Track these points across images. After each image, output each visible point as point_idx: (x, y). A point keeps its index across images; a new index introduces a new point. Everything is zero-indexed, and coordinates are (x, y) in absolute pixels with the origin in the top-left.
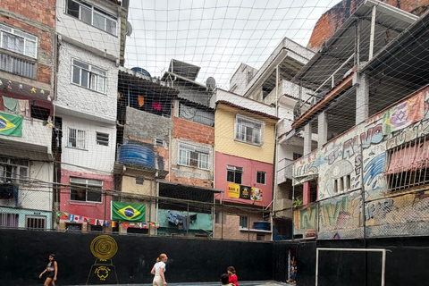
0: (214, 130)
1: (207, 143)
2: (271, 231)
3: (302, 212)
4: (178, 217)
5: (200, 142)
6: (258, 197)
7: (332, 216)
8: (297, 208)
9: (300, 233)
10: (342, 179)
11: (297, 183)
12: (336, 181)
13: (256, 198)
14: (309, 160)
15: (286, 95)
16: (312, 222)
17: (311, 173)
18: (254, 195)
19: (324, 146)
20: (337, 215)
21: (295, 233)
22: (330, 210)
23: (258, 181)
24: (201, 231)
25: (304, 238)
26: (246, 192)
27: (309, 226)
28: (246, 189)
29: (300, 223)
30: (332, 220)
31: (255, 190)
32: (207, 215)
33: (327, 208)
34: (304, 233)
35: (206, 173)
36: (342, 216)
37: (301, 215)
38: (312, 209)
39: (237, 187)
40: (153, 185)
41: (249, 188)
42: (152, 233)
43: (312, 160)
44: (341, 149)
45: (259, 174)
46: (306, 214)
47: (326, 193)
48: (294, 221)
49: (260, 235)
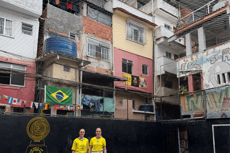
0: (112, 30)
1: (107, 39)
2: (154, 113)
3: (188, 98)
4: (92, 101)
5: (103, 38)
6: (144, 85)
7: (217, 100)
8: (183, 95)
9: (188, 114)
10: (223, 75)
11: (182, 75)
12: (219, 76)
13: (142, 86)
14: (192, 59)
15: (161, 9)
16: (199, 105)
17: (194, 69)
18: (141, 83)
19: (205, 51)
20: (222, 100)
21: (183, 113)
22: (215, 96)
23: (143, 73)
24: (106, 113)
25: (192, 118)
26: (136, 81)
27: (196, 108)
28: (135, 79)
29: (187, 106)
30: (218, 104)
31: (142, 79)
32: (110, 99)
33: (213, 95)
34: (192, 114)
35: (108, 64)
36: (227, 101)
37: (188, 100)
38: (198, 95)
39: (129, 76)
40: (78, 73)
41: (138, 78)
42: (78, 115)
43: (194, 60)
44: (221, 54)
45: (143, 66)
46: (192, 99)
47: (210, 84)
48: (181, 105)
49: (147, 115)
